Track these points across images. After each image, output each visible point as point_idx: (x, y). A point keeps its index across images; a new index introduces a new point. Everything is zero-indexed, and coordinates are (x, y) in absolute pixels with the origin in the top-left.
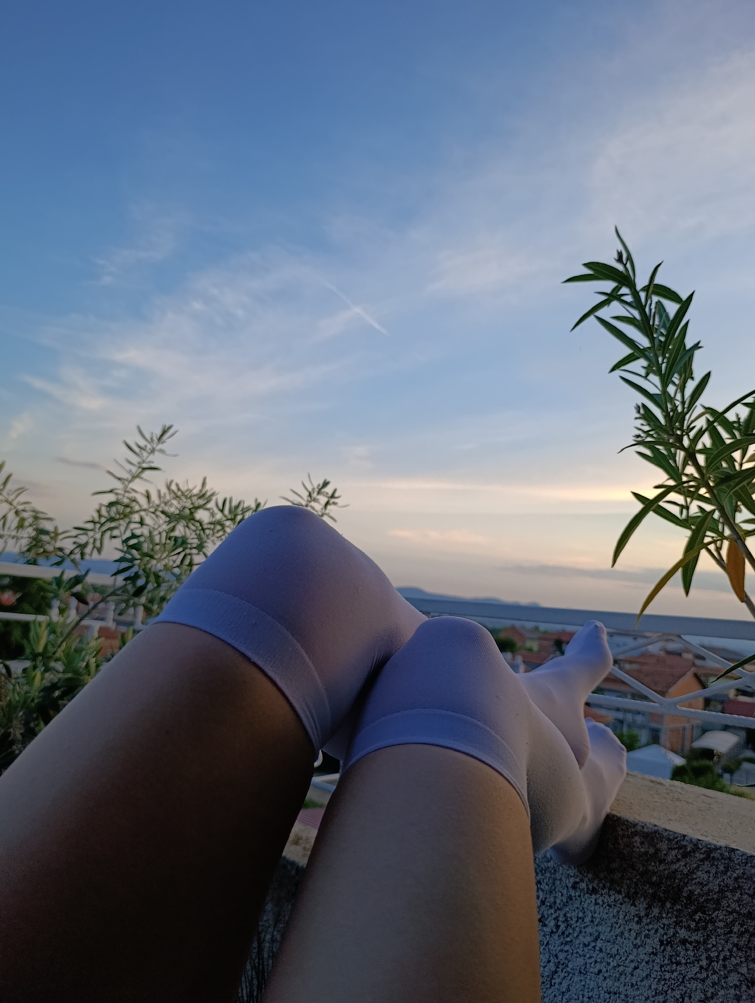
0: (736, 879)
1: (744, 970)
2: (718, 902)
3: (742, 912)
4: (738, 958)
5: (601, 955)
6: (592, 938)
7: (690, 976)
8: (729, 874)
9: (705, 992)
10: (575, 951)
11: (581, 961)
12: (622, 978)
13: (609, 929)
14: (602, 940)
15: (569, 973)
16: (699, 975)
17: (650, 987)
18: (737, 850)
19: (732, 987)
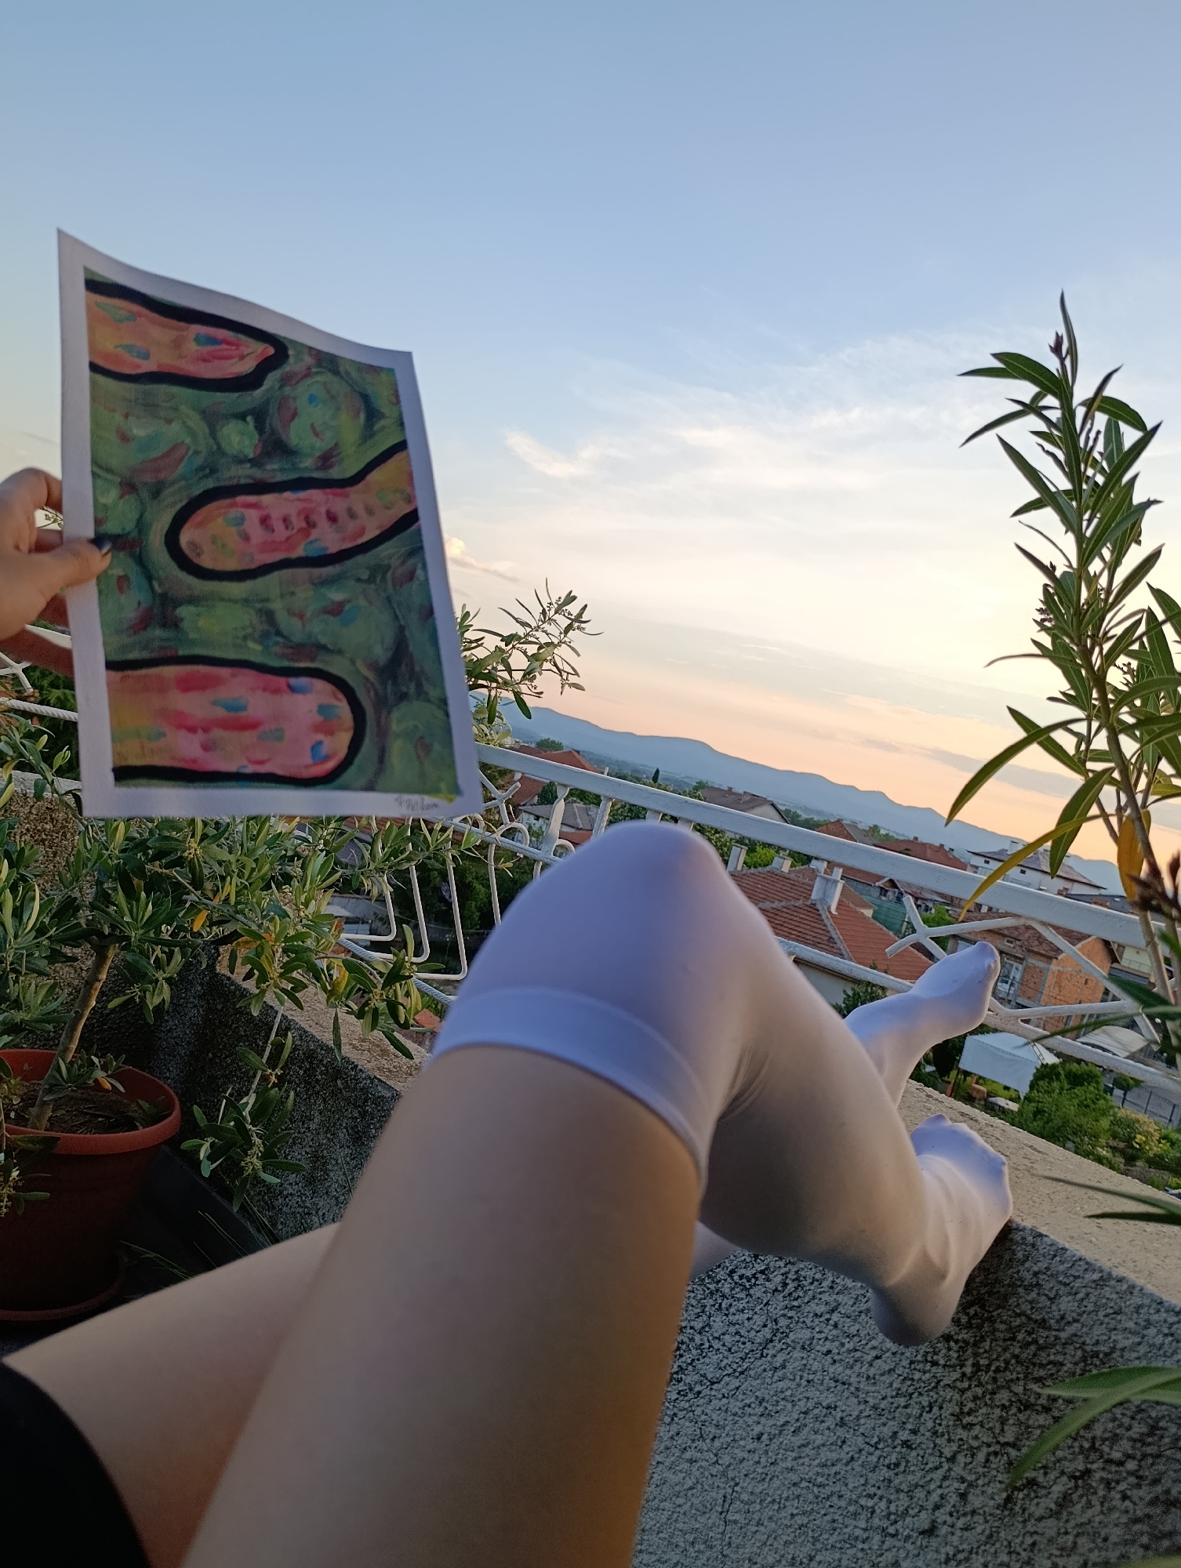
0: (1036, 1274)
1: (1019, 1389)
2: (1005, 1298)
3: (1033, 1316)
4: (1014, 1374)
5: (835, 1332)
6: (829, 1308)
7: (946, 1381)
8: (1027, 1265)
9: (962, 1405)
10: (801, 1320)
11: (807, 1334)
12: (857, 1368)
13: (853, 1301)
14: (839, 1312)
15: (788, 1346)
16: (959, 1384)
17: (891, 1385)
18: (1046, 1236)
19: (998, 1407)
